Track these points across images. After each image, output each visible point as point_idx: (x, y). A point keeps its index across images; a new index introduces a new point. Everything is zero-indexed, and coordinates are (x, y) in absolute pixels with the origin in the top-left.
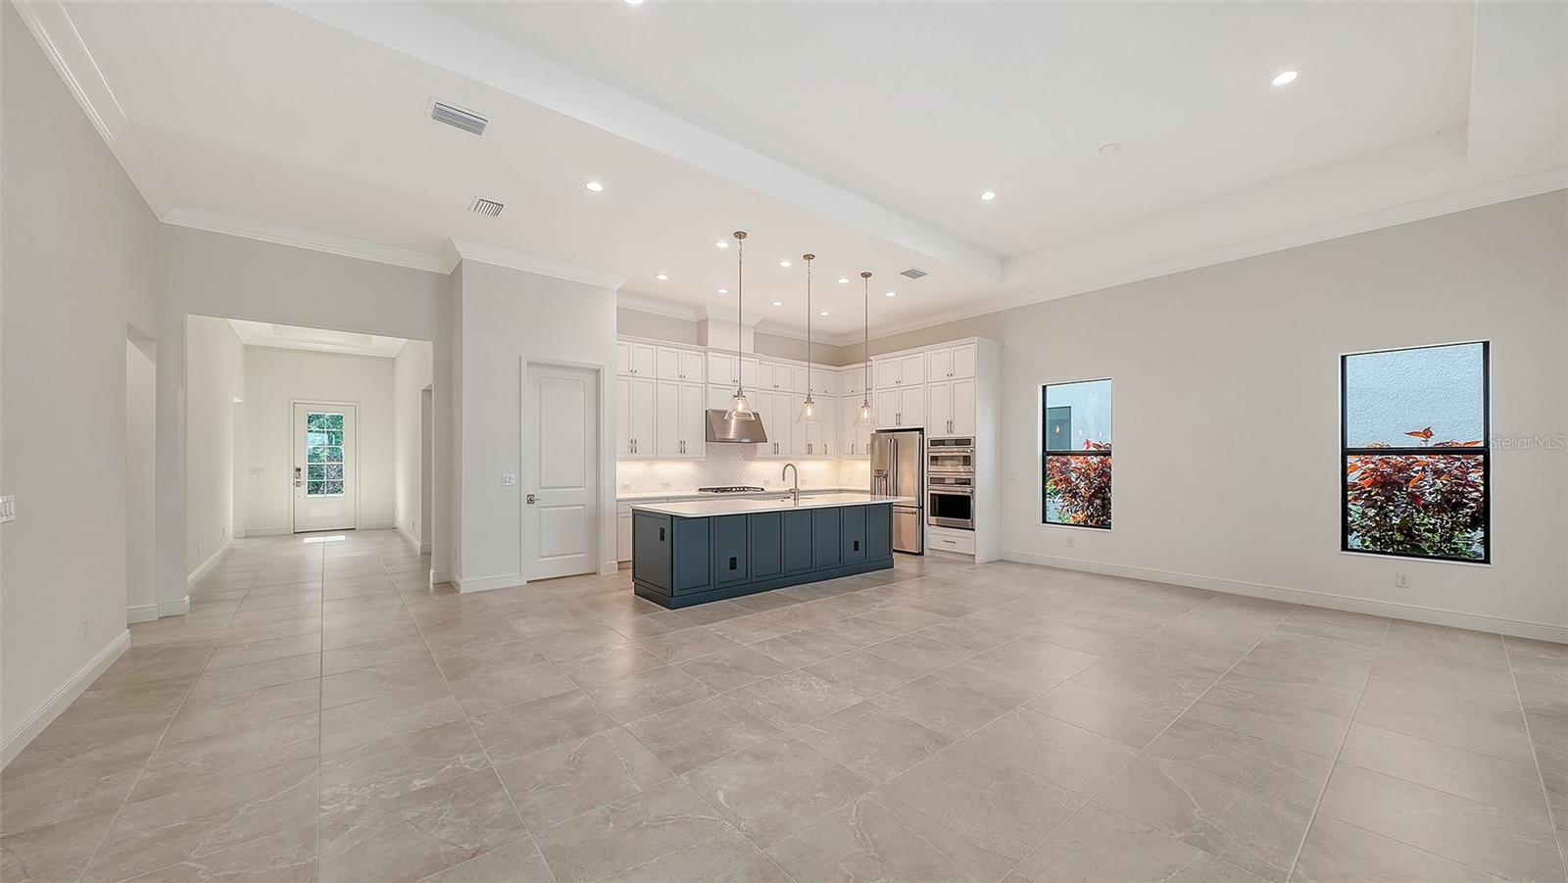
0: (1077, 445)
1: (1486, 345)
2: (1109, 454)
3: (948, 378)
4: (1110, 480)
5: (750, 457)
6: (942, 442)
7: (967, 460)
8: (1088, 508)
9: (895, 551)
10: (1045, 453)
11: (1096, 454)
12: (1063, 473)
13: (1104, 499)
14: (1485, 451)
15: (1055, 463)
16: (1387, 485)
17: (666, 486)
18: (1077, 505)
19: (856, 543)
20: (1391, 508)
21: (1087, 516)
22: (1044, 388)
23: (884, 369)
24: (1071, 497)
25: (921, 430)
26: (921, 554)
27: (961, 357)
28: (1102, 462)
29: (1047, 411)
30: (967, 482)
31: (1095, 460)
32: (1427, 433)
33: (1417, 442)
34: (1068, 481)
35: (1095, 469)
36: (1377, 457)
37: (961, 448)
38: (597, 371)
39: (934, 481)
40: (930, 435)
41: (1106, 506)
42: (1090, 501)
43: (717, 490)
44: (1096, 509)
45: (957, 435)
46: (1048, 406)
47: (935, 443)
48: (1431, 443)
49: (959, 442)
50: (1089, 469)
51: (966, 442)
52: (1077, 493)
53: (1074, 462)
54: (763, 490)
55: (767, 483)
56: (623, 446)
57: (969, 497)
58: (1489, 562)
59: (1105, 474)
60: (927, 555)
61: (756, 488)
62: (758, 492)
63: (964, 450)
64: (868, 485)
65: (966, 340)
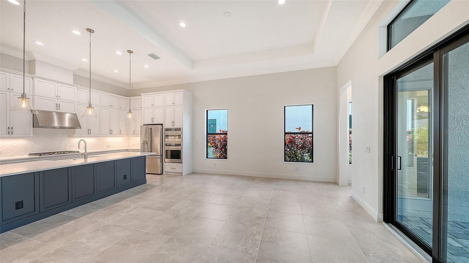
0: (218, 131)
1: (313, 105)
2: (226, 134)
3: (172, 105)
4: (227, 142)
6: (170, 130)
7: (179, 136)
8: (221, 152)
9: (147, 173)
10: (207, 134)
11: (223, 134)
12: (213, 140)
13: (225, 149)
14: (312, 133)
15: (211, 137)
16: (292, 142)
18: (217, 151)
19: (125, 176)
20: (293, 148)
21: (220, 154)
22: (207, 111)
23: (146, 99)
24: (216, 148)
25: (162, 124)
26: (162, 174)
27: (178, 96)
28: (225, 137)
29: (208, 120)
30: (180, 145)
31: (223, 136)
32: (300, 129)
33: (297, 131)
34: (215, 143)
35: (223, 139)
36: (290, 135)
37: (178, 132)
39: (167, 145)
40: (165, 126)
41: (226, 150)
42: (221, 150)
44: (223, 152)
45: (176, 126)
46: (208, 119)
47: (167, 130)
48: (301, 131)
49: (177, 130)
50: (221, 139)
51: (179, 129)
52: (217, 147)
53: (217, 137)
54: (78, 152)
57: (181, 150)
58: (313, 162)
59: (226, 141)
60: (164, 174)
61: (75, 151)
62: (74, 154)
63: (178, 133)
64: (139, 148)
65: (180, 90)
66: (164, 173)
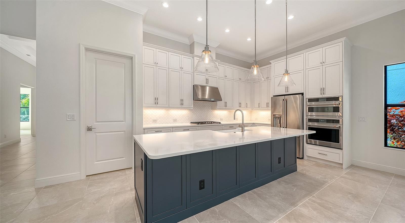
3: (321, 65)
5: (214, 108)
6: (317, 100)
7: (336, 109)
9: (298, 158)
10: (386, 106)
17: (175, 120)
19: (280, 159)
22: (386, 66)
25: (302, 94)
26: (302, 158)
30: (336, 122)
37: (333, 102)
38: (131, 58)
39: (310, 120)
40: (308, 96)
43: (198, 123)
45: (328, 95)
47: (310, 100)
49: (330, 99)
51: (337, 99)
54: (220, 123)
55: (221, 120)
56: (149, 99)
57: (338, 129)
60: (306, 159)
61: (218, 122)
62: (218, 124)
63: (334, 104)
64: (270, 123)
65: (336, 41)
66: (305, 157)
